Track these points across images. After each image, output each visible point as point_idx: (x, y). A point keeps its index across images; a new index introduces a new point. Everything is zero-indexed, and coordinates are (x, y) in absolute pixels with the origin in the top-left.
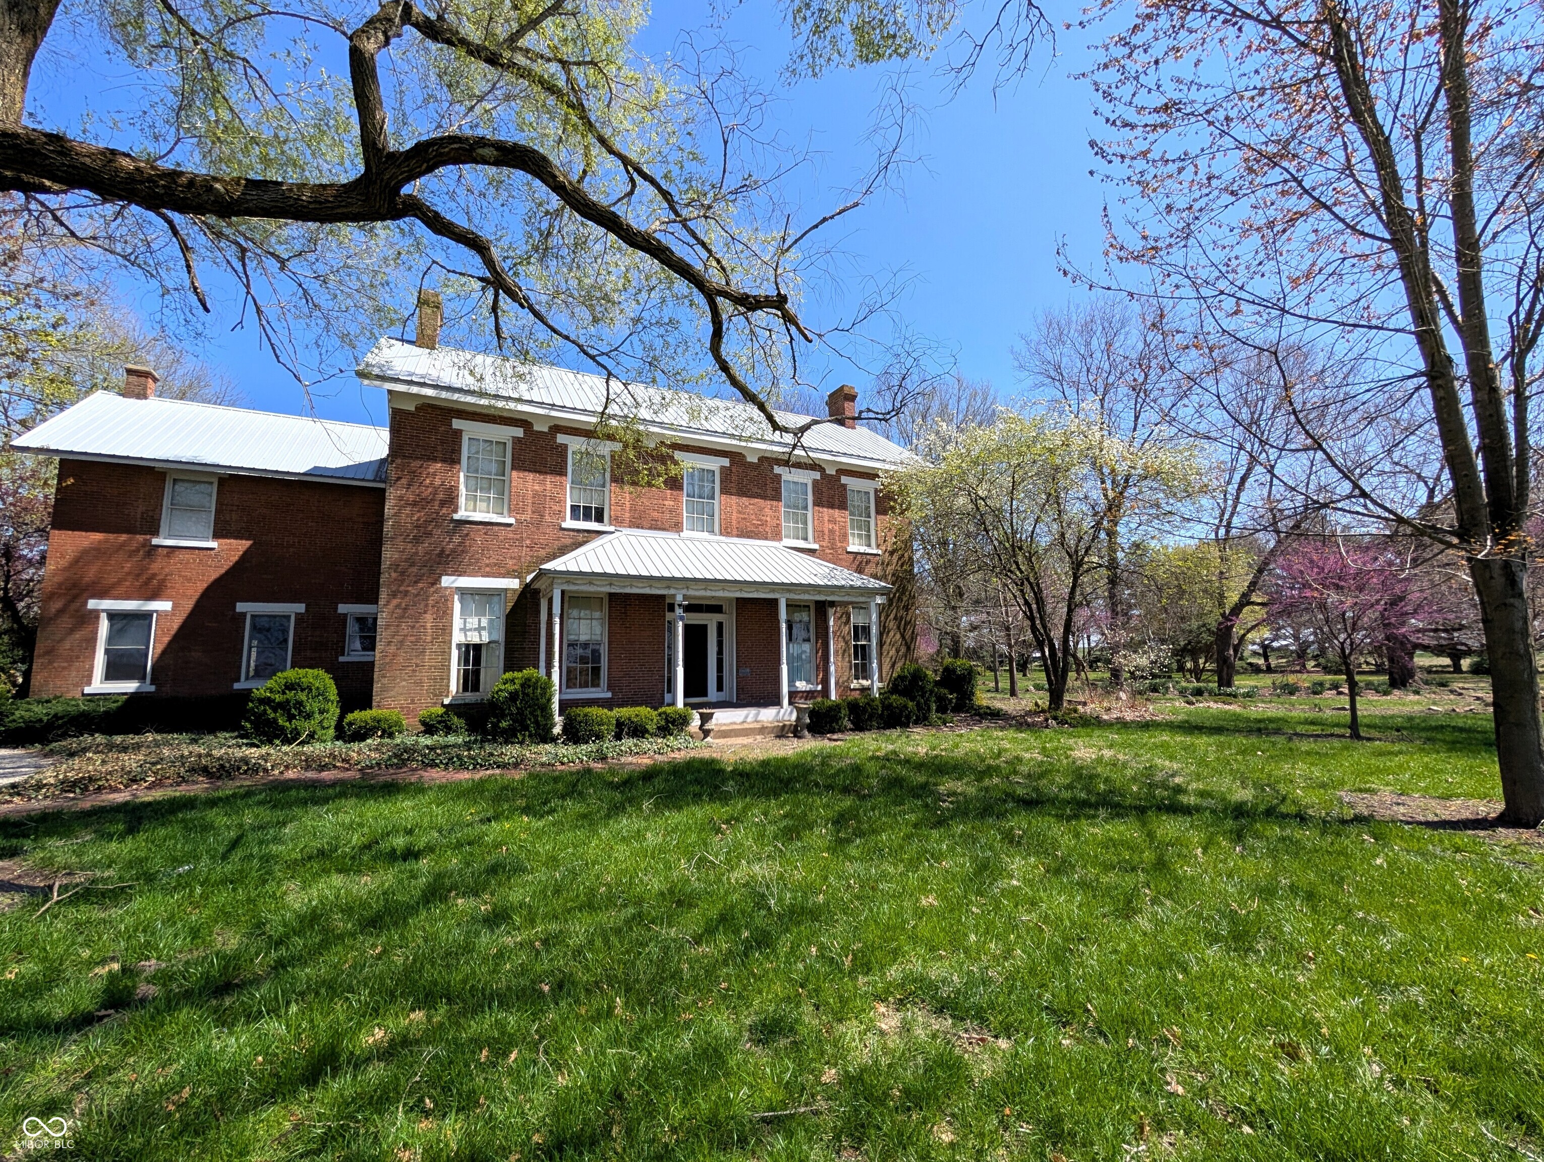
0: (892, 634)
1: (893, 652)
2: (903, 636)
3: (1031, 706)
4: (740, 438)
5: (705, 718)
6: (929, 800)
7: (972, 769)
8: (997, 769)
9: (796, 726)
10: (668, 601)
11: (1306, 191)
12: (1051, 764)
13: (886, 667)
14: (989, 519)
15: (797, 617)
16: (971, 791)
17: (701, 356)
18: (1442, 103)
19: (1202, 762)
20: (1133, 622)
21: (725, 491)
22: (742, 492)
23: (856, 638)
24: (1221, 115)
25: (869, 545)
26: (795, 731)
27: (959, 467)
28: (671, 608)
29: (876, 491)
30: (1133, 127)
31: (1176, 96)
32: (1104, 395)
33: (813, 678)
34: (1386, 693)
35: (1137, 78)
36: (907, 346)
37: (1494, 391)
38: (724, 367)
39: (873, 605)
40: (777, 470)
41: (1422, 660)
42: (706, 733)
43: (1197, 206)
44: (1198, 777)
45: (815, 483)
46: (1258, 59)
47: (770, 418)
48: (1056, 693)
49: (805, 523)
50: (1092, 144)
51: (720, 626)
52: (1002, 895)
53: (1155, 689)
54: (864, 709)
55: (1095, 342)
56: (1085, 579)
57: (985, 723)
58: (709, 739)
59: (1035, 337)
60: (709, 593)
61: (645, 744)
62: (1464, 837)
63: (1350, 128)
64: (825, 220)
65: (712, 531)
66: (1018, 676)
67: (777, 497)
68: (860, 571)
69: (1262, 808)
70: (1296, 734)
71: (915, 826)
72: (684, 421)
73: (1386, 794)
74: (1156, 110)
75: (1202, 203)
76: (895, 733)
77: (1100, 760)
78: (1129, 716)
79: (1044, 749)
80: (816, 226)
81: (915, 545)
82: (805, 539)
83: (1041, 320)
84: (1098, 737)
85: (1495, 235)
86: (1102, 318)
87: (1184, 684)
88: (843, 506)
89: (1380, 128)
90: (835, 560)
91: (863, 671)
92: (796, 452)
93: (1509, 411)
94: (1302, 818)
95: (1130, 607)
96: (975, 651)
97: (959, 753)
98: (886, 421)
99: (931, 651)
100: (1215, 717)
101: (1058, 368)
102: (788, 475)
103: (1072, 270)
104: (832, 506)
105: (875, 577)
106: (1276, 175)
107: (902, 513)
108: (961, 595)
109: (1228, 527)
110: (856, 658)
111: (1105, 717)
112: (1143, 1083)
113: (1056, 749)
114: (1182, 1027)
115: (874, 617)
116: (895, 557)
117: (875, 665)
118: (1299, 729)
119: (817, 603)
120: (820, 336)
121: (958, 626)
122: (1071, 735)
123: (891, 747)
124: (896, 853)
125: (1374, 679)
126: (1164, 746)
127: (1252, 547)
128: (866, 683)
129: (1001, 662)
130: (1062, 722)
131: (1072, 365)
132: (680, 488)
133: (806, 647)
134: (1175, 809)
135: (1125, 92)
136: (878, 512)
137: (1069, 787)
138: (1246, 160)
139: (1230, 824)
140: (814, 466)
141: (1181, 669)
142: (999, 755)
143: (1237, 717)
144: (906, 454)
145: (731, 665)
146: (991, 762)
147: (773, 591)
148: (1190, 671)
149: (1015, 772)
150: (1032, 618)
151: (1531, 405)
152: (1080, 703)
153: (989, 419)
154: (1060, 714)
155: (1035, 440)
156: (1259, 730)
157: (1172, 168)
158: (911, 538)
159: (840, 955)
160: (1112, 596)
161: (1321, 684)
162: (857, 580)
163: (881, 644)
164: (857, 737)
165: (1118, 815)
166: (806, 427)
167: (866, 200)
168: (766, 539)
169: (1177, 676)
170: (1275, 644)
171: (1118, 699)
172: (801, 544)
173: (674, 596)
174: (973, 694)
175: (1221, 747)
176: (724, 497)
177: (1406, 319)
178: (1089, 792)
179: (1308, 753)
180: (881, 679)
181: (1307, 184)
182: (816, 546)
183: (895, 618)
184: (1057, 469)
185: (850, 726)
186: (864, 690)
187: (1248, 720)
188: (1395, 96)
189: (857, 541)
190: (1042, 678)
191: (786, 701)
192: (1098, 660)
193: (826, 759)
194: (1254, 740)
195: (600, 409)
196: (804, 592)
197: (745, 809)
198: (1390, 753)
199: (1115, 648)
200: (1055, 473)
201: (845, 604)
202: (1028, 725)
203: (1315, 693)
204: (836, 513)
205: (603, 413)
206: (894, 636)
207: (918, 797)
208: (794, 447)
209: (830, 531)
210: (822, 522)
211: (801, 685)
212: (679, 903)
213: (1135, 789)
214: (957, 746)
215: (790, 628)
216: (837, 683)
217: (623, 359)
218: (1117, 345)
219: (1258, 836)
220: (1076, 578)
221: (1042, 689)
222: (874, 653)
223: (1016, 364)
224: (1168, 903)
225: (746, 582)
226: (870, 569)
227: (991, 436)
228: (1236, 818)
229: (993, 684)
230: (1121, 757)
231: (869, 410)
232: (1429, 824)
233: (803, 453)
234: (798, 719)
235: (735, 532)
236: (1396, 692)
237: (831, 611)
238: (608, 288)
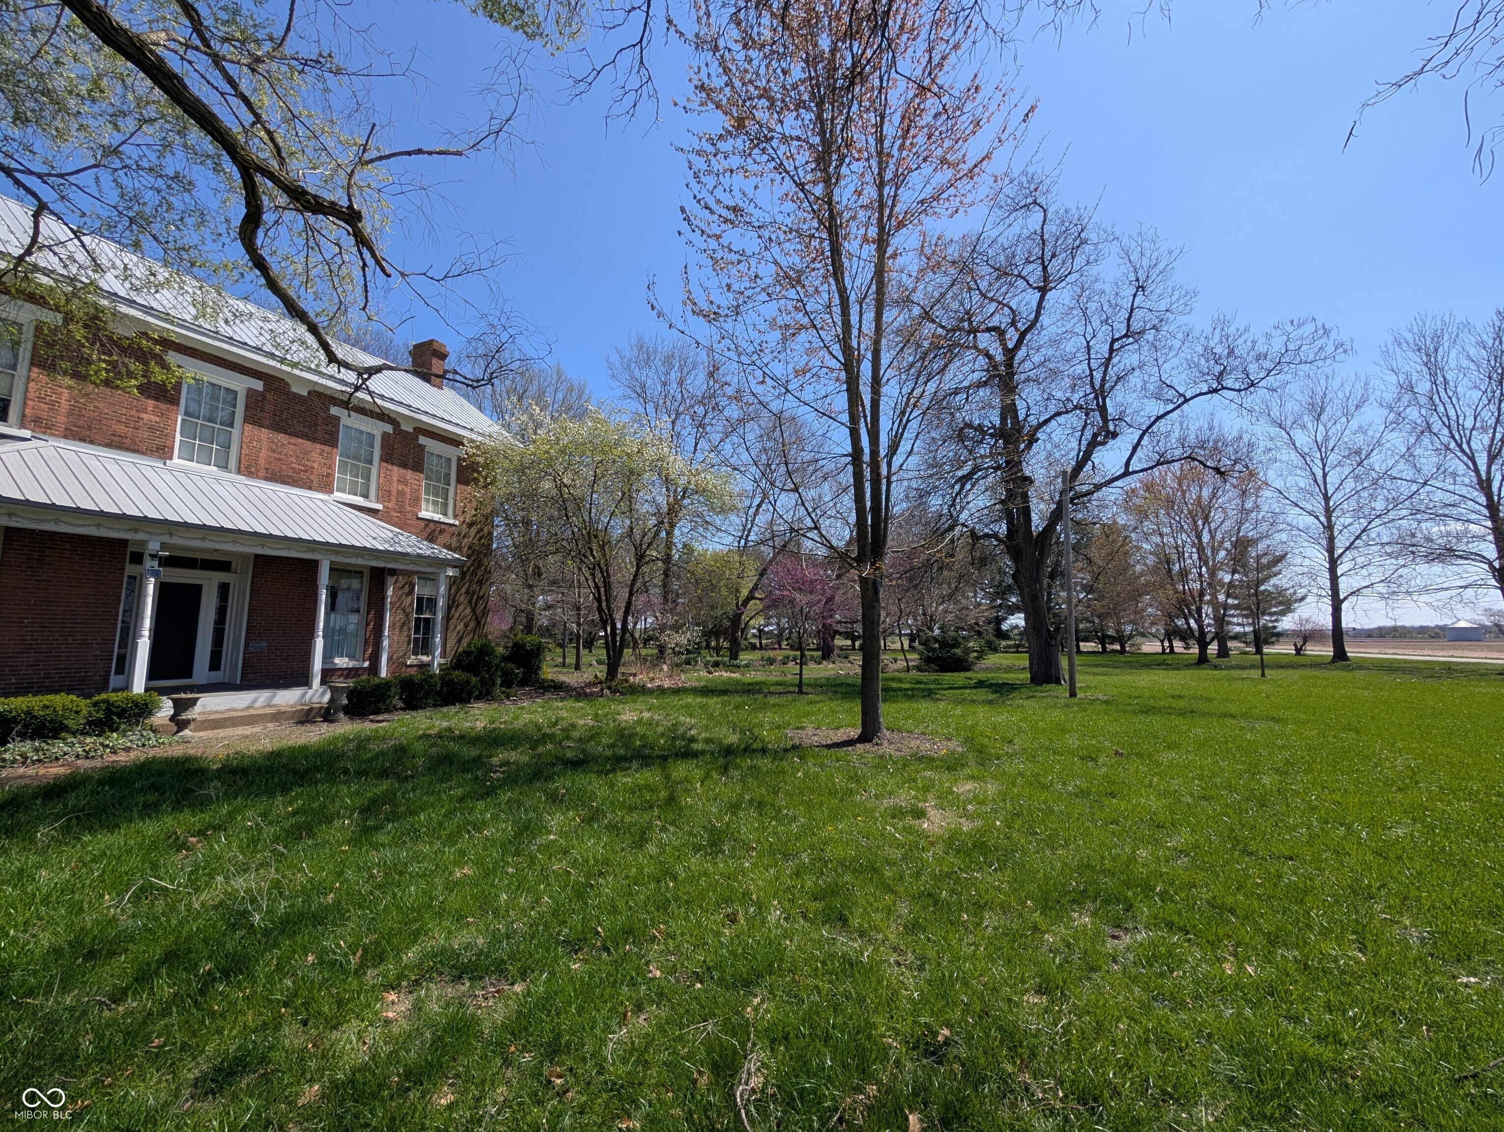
0: (461, 608)
1: (460, 627)
2: (474, 611)
3: (591, 678)
4: (283, 360)
5: (181, 706)
6: (479, 773)
7: (529, 738)
8: (551, 737)
9: (328, 710)
10: (131, 548)
11: (807, 313)
12: (600, 728)
13: (451, 643)
14: (570, 506)
15: (344, 583)
16: (525, 759)
17: (225, 239)
18: (874, 287)
19: (711, 717)
20: (680, 608)
21: (249, 419)
22: (278, 426)
23: (419, 610)
24: (766, 234)
25: (445, 514)
26: (327, 715)
27: (548, 452)
28: (137, 558)
29: (459, 459)
30: (712, 212)
31: (741, 204)
32: (676, 419)
33: (359, 654)
34: (819, 663)
35: (718, 175)
36: (503, 320)
37: (879, 474)
38: (260, 264)
39: (442, 576)
40: (334, 411)
41: (839, 642)
42: (182, 725)
43: (747, 293)
44: (707, 728)
45: (385, 436)
46: (789, 206)
47: (325, 346)
48: (613, 667)
49: (368, 478)
50: (683, 210)
51: (224, 589)
52: (539, 851)
53: (688, 663)
54: (420, 686)
55: (673, 374)
56: (645, 569)
57: (548, 695)
58: (187, 732)
59: (628, 354)
60: (208, 545)
61: (58, 747)
62: (841, 752)
63: (831, 281)
64: (419, 152)
65: (224, 467)
66: (584, 652)
67: (331, 440)
68: (431, 539)
69: (743, 746)
70: (770, 693)
71: (461, 800)
72: (188, 313)
73: (810, 731)
74: (728, 208)
75: (748, 293)
76: (453, 710)
77: (640, 721)
78: (667, 684)
79: (596, 714)
80: (409, 153)
81: (497, 520)
82: (366, 496)
83: (634, 341)
84: (641, 702)
85: (888, 380)
86: (680, 357)
87: (708, 658)
88: (418, 467)
89: (846, 289)
90: (402, 525)
91: (424, 646)
92: (359, 394)
93: (884, 488)
94: (764, 751)
95: (677, 595)
96: (547, 629)
97: (518, 724)
98: (474, 388)
99: (505, 627)
100: (724, 683)
101: (643, 387)
102: (349, 421)
103: (658, 307)
104: (404, 466)
105: (449, 547)
106: (792, 293)
107: (485, 487)
108: (540, 575)
109: (747, 540)
110: (417, 631)
111: (649, 686)
112: (632, 978)
113: (606, 715)
114: (665, 923)
115: (442, 589)
116: (473, 531)
117: (438, 640)
118: (772, 689)
119: (373, 569)
120: (403, 275)
121: (533, 604)
122: (620, 702)
123: (445, 724)
124: (434, 831)
125: (815, 653)
126: (688, 706)
127: (759, 556)
128: (425, 658)
129: (571, 640)
130: (614, 691)
131: (654, 388)
132: (174, 401)
133: (354, 618)
134: (688, 754)
135: (710, 181)
136: (459, 481)
137: (612, 746)
138: (778, 274)
139: (721, 761)
140: (382, 416)
141: (708, 647)
142: (556, 723)
143: (737, 682)
144: (496, 428)
145: (237, 638)
146: (548, 731)
147: (313, 550)
148: (713, 648)
149: (568, 738)
150: (599, 600)
151: (894, 485)
152: (631, 675)
153: (580, 415)
154: (614, 684)
155: (617, 444)
156: (749, 691)
157: (734, 257)
158: (494, 513)
159: (346, 955)
160: (665, 586)
161: (788, 657)
162: (425, 549)
163: (448, 618)
164: (408, 716)
165: (647, 765)
166: (378, 370)
167: (472, 154)
168: (310, 488)
169: (704, 652)
170: (766, 629)
171: (661, 670)
172: (359, 500)
173: (144, 543)
174: (539, 668)
175: (724, 705)
176: (248, 428)
177: (845, 418)
178: (627, 748)
179: (774, 705)
180: (443, 655)
181: (808, 308)
182: (379, 507)
183: (467, 592)
184: (632, 472)
185: (400, 704)
186: (422, 666)
187: (744, 684)
188: (854, 272)
189: (431, 507)
190: (603, 654)
191: (316, 681)
192: (650, 638)
193: (362, 743)
194: (745, 698)
195: (18, 252)
196: (357, 556)
197: (231, 815)
198: (815, 702)
199: (663, 628)
200: (631, 475)
201: (411, 573)
202: (586, 695)
203: (784, 664)
204: (409, 474)
205: (20, 259)
206: (464, 611)
207: (468, 771)
208: (357, 388)
209: (399, 492)
210: (390, 481)
211: (341, 662)
212: (91, 955)
213: (662, 742)
214: (517, 718)
215: (333, 595)
216: (390, 659)
217: (74, 195)
218: (689, 382)
219: (737, 767)
220: (638, 567)
221: (603, 663)
222: (439, 627)
223: (610, 372)
224: (672, 829)
225: (271, 536)
226: (444, 538)
227: (579, 430)
228: (725, 757)
229: (561, 660)
230: (656, 717)
231: (456, 372)
232: (828, 747)
233: (368, 398)
234: (332, 700)
235: (262, 473)
236: (825, 662)
237: (391, 580)
238: (59, 83)
